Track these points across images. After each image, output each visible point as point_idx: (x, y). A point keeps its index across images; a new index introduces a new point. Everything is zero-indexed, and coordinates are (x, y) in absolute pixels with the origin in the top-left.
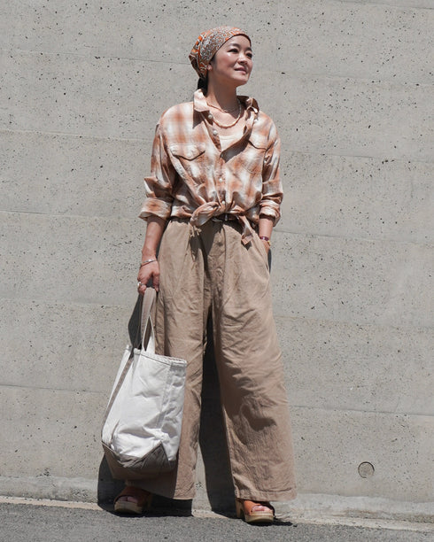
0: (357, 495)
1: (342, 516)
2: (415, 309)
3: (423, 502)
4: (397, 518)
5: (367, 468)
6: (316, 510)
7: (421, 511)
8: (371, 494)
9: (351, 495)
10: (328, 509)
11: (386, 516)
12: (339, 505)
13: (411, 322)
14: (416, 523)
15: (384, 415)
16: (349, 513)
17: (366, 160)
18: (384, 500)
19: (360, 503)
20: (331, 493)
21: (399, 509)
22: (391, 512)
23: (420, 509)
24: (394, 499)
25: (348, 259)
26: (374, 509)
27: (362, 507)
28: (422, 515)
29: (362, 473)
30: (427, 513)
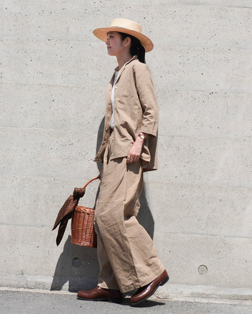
0: (198, 285)
1: (189, 296)
2: (229, 176)
3: (237, 288)
4: (222, 297)
5: (203, 268)
6: (174, 293)
7: (235, 293)
8: (206, 284)
9: (195, 285)
10: (181, 293)
11: (215, 296)
12: (187, 291)
13: (228, 184)
14: (232, 300)
15: (212, 237)
16: (193, 295)
17: (201, 93)
18: (214, 287)
19: (199, 289)
20: (182, 284)
21: (222, 292)
22: (218, 294)
23: (235, 292)
24: (219, 287)
25: (192, 149)
26: (208, 293)
27: (201, 291)
28: (236, 295)
29: (200, 272)
30: (239, 294)
